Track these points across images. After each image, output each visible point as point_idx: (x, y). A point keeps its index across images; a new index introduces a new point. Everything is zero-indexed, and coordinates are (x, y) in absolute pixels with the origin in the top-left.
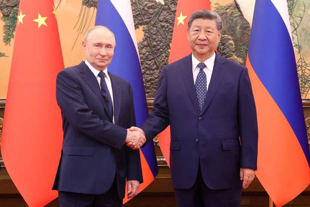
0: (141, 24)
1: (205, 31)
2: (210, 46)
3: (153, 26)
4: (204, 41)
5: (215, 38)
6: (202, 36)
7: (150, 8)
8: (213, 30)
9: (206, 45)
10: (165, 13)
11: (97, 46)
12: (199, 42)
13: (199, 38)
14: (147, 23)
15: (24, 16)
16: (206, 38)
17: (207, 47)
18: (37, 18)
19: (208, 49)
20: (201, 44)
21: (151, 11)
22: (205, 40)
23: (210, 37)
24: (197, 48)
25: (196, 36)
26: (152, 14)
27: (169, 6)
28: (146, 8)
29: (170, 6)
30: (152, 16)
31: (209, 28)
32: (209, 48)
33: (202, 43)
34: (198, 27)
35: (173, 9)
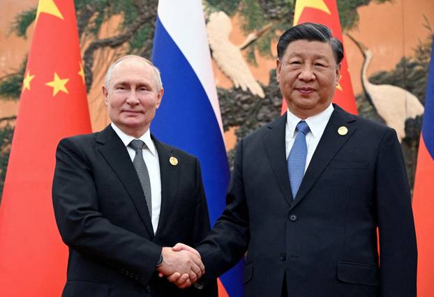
0: (232, 125)
1: (312, 64)
2: (321, 92)
3: (249, 126)
4: (311, 83)
5: (331, 76)
6: (307, 73)
7: (244, 102)
8: (327, 61)
9: (314, 90)
10: (265, 109)
11: (122, 88)
12: (299, 84)
13: (300, 77)
14: (240, 124)
15: (32, 77)
16: (314, 77)
17: (315, 94)
18: (52, 79)
19: (318, 98)
20: (304, 89)
21: (246, 106)
22: (312, 80)
23: (321, 75)
24: (296, 94)
25: (296, 73)
26: (247, 111)
27: (270, 100)
28: (239, 103)
29: (273, 100)
30: (247, 114)
31: (319, 57)
32: (320, 95)
33: (307, 86)
34: (298, 55)
35: (277, 104)
